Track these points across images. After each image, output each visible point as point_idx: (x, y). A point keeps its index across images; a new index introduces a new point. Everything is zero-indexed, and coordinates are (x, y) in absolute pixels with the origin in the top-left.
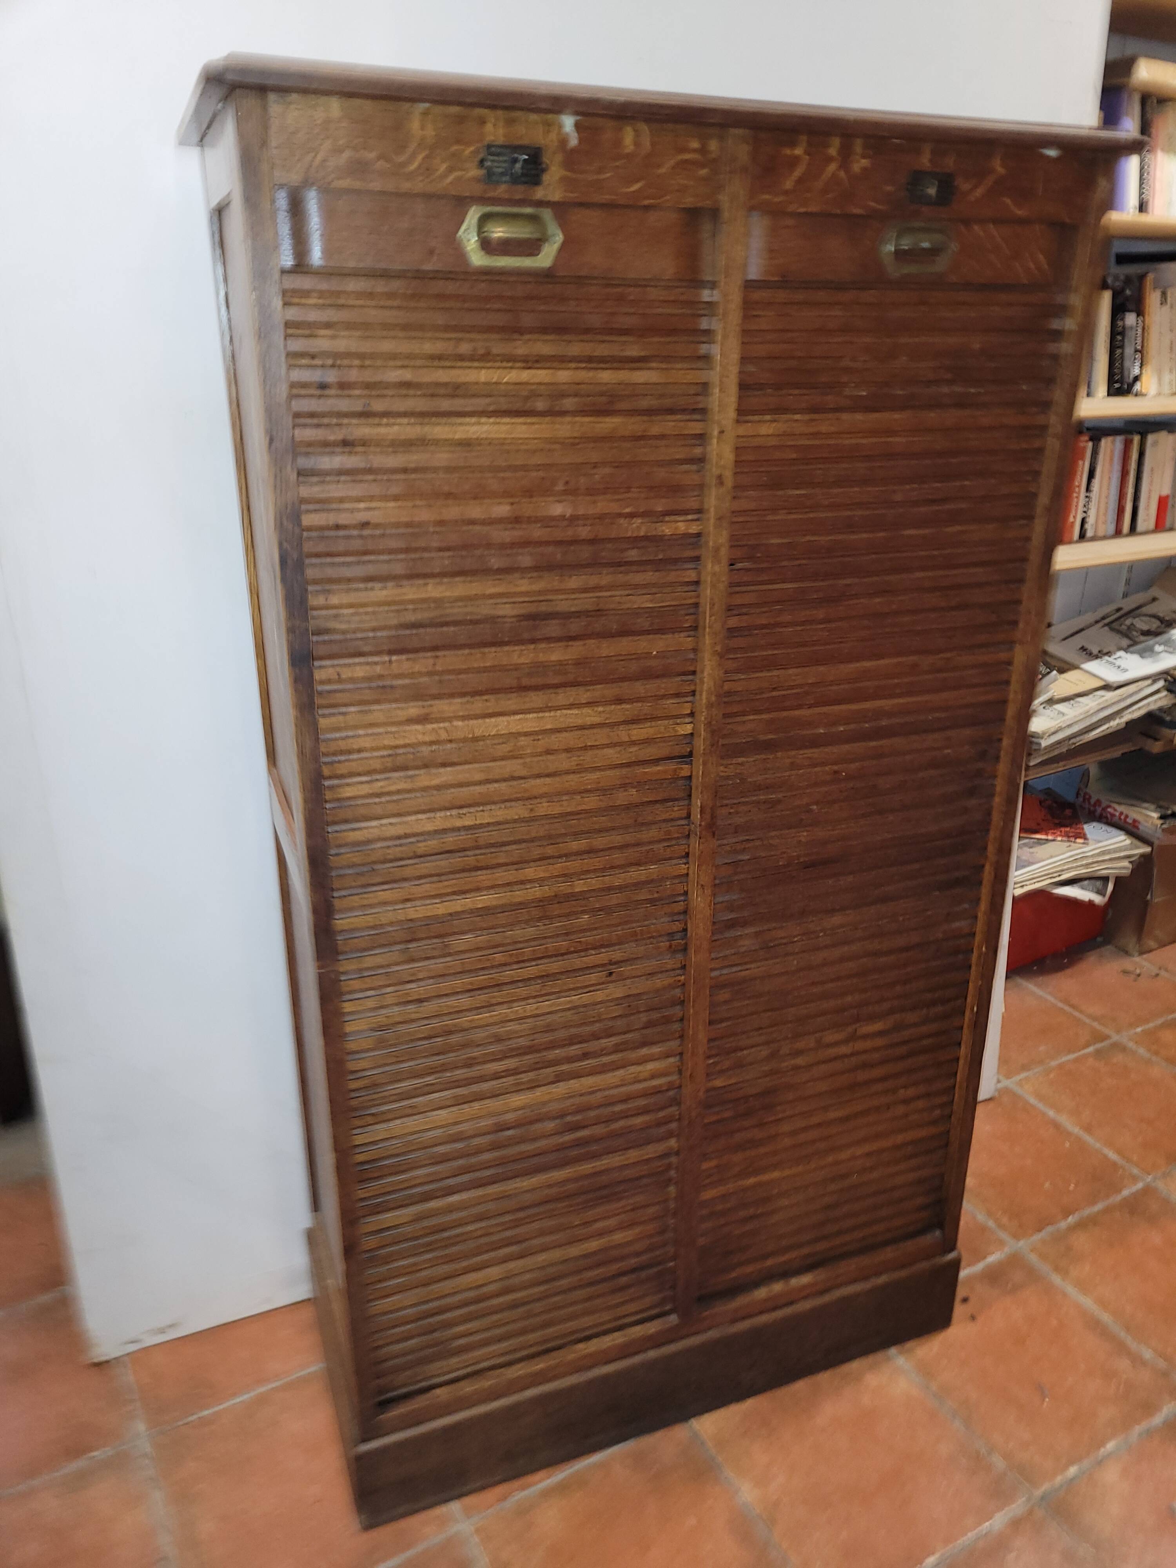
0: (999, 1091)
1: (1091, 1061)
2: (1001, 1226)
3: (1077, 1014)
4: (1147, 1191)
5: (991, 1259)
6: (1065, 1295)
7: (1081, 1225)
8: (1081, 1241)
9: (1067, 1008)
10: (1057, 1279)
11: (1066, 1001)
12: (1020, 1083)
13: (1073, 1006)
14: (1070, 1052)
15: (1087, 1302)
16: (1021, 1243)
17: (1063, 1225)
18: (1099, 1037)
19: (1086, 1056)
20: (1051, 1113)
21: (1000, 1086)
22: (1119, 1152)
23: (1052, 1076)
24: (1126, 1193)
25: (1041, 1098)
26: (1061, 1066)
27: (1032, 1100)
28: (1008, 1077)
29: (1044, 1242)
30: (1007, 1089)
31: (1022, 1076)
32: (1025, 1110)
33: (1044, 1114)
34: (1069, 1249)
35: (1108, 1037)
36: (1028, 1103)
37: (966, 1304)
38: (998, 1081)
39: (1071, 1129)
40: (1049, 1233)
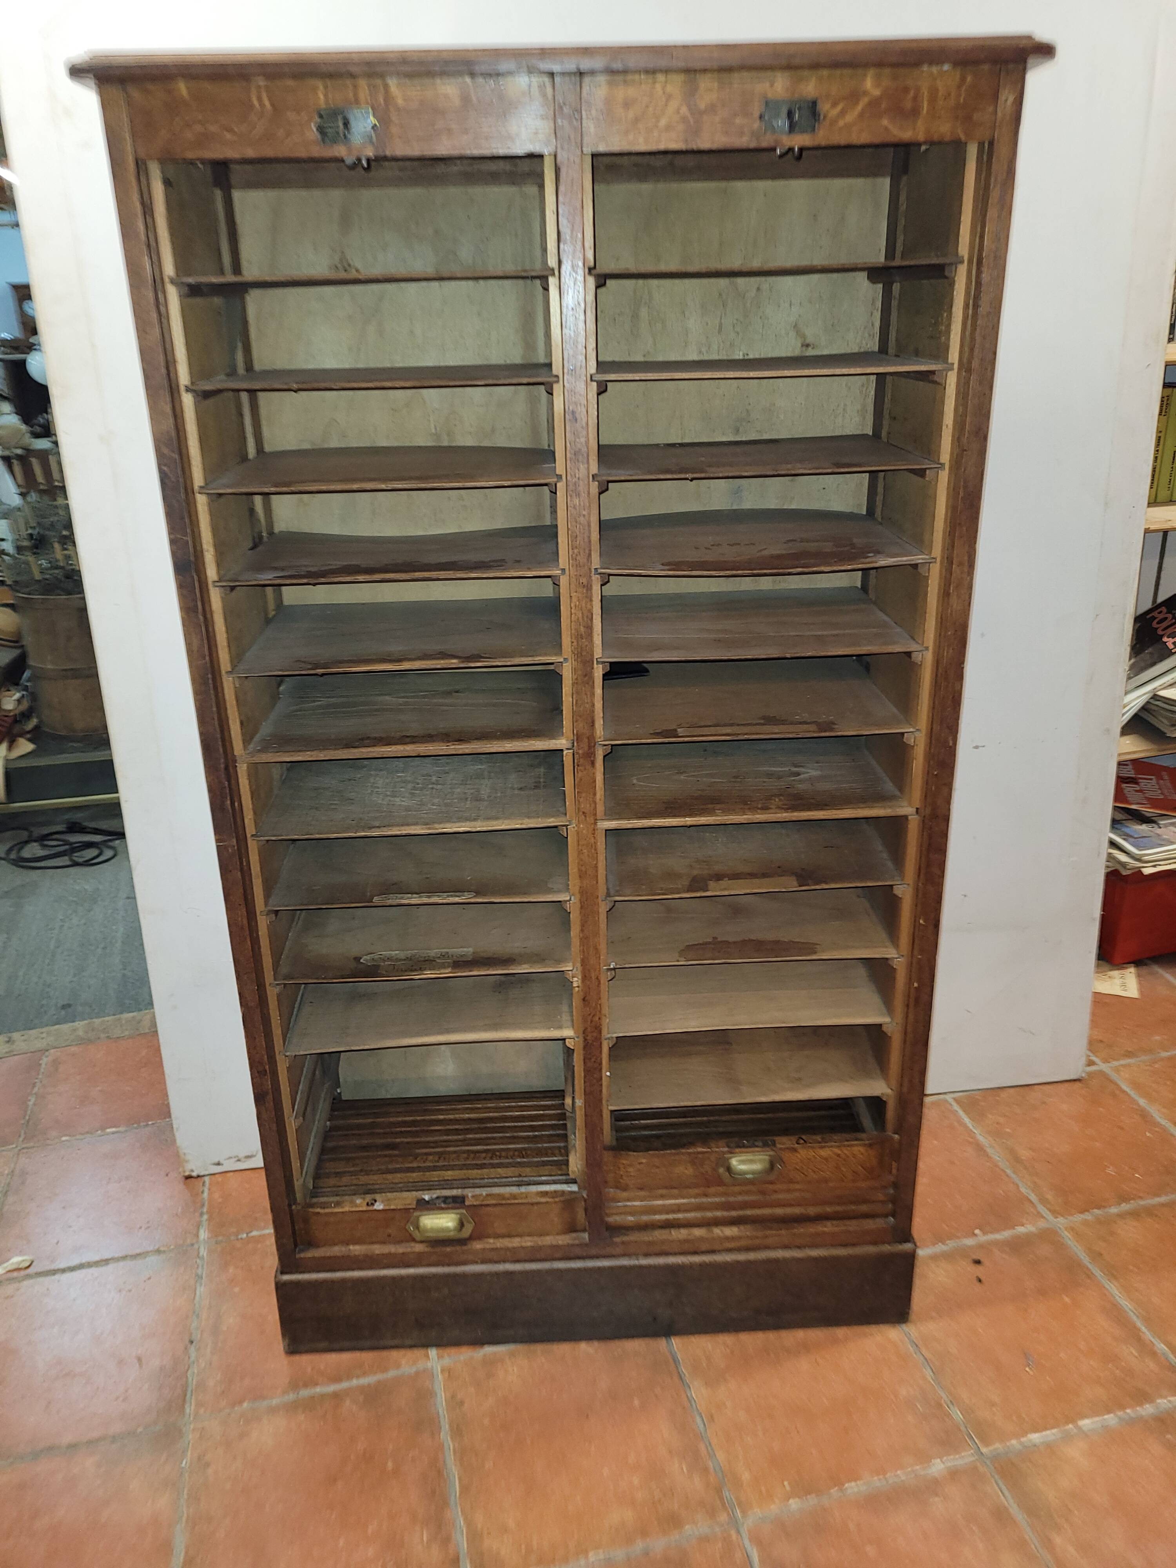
0: (1090, 1075)
2: (1043, 1201)
5: (1021, 1230)
7: (1134, 1214)
8: (1128, 1229)
12: (1117, 1070)
16: (1061, 1220)
17: (1114, 1210)
20: (1142, 1102)
21: (1092, 1068)
23: (1157, 1066)
25: (1136, 1086)
26: (1171, 1058)
27: (1125, 1087)
28: (1105, 1061)
29: (1086, 1223)
30: (1102, 1073)
31: (1122, 1062)
32: (1114, 1095)
33: (1134, 1101)
34: (1112, 1233)
36: (1119, 1089)
37: (977, 1266)
38: (1090, 1063)
39: (1158, 1120)
40: (1095, 1215)
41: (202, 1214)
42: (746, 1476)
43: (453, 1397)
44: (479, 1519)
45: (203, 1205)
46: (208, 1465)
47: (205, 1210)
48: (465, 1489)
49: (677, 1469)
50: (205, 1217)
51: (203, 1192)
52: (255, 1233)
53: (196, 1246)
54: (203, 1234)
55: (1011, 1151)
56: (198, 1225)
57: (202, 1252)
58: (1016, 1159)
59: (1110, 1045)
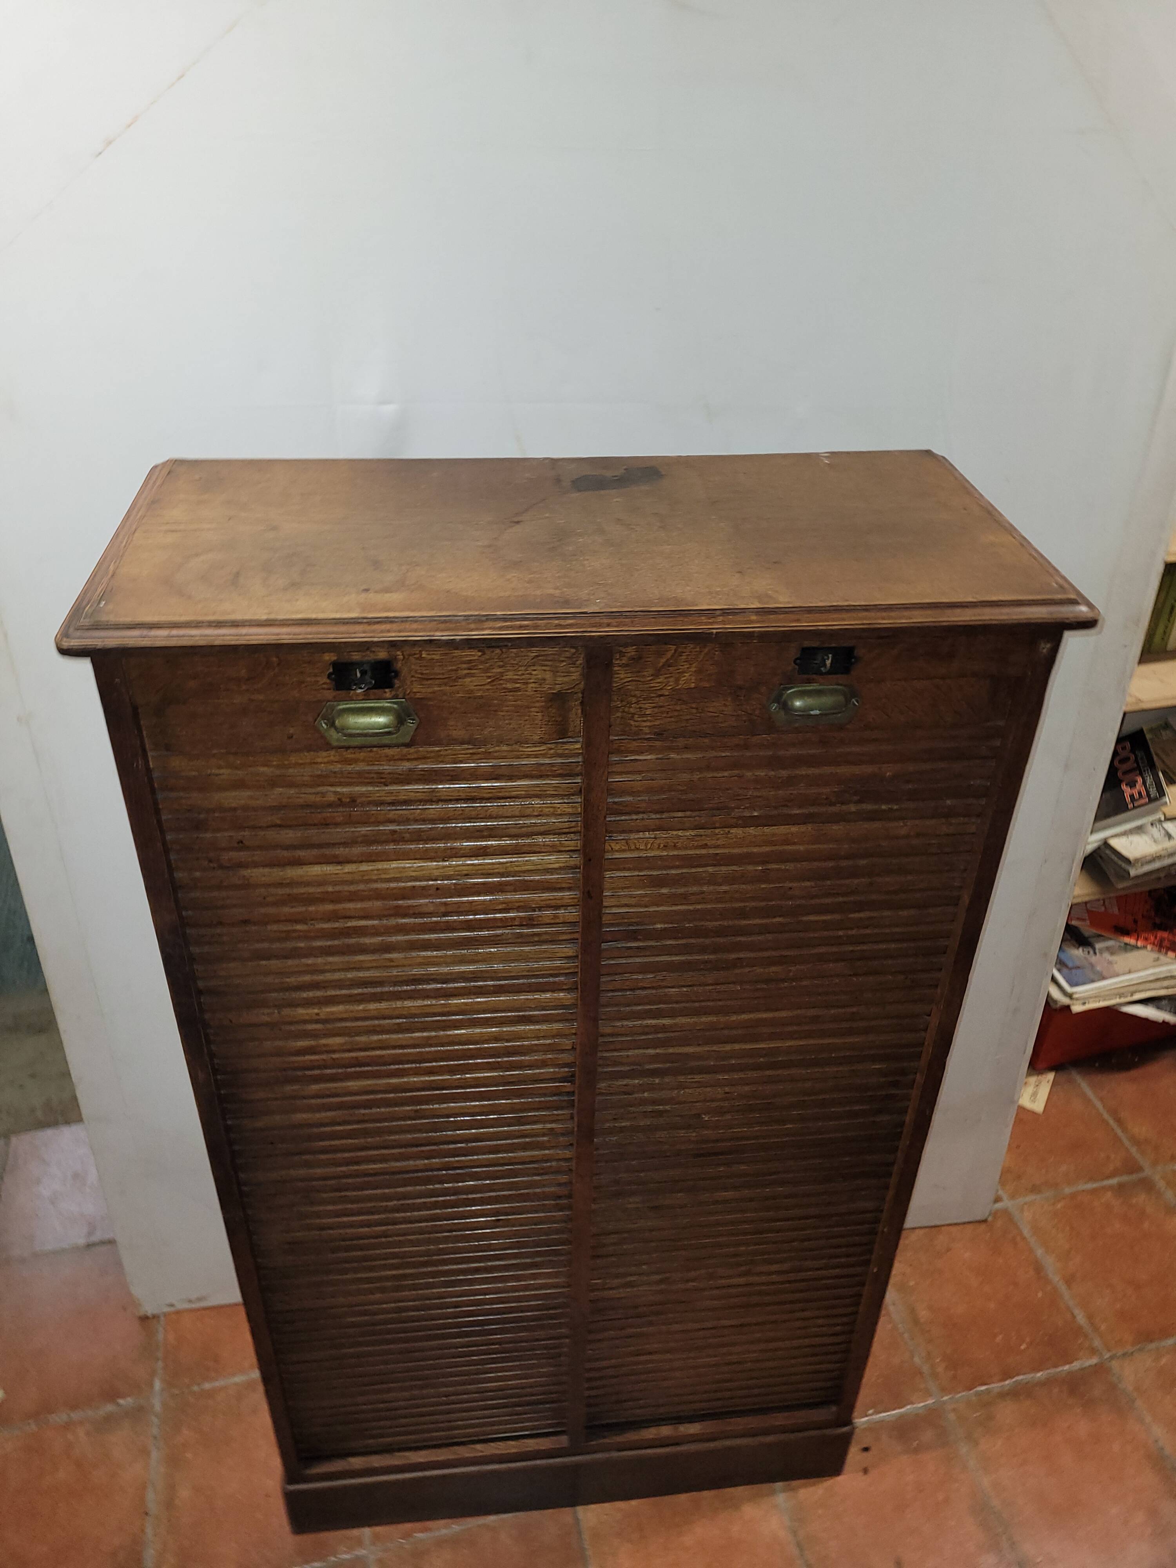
0: (995, 1214)
1: (1109, 1194)
2: (934, 1375)
3: (1119, 1132)
4: (1099, 1370)
5: (909, 1408)
6: (964, 1468)
7: (1014, 1394)
8: (1007, 1412)
9: (1111, 1122)
10: (964, 1449)
11: (1114, 1113)
12: (1021, 1209)
13: (1119, 1121)
14: (1092, 1179)
15: (985, 1482)
16: (947, 1398)
17: (996, 1386)
18: (1132, 1167)
19: (1105, 1189)
20: (1040, 1252)
21: (998, 1205)
22: (1090, 1317)
23: (1059, 1206)
24: (1076, 1365)
25: (1036, 1230)
26: (1073, 1196)
27: (1026, 1232)
28: (1012, 1197)
29: (969, 1403)
30: (1005, 1212)
31: (1028, 1199)
32: (1014, 1242)
33: (1031, 1251)
34: (990, 1418)
35: (1140, 1169)
36: (1021, 1234)
37: (865, 1454)
38: (997, 1200)
39: (1051, 1276)
40: (978, 1394)
41: (157, 1359)
45: (158, 1349)
47: (160, 1354)
50: (160, 1364)
51: (158, 1332)
52: (206, 1386)
53: (152, 1401)
54: (157, 1385)
55: (912, 1311)
56: (153, 1374)
57: (158, 1407)
58: (916, 1321)
59: (1019, 1177)
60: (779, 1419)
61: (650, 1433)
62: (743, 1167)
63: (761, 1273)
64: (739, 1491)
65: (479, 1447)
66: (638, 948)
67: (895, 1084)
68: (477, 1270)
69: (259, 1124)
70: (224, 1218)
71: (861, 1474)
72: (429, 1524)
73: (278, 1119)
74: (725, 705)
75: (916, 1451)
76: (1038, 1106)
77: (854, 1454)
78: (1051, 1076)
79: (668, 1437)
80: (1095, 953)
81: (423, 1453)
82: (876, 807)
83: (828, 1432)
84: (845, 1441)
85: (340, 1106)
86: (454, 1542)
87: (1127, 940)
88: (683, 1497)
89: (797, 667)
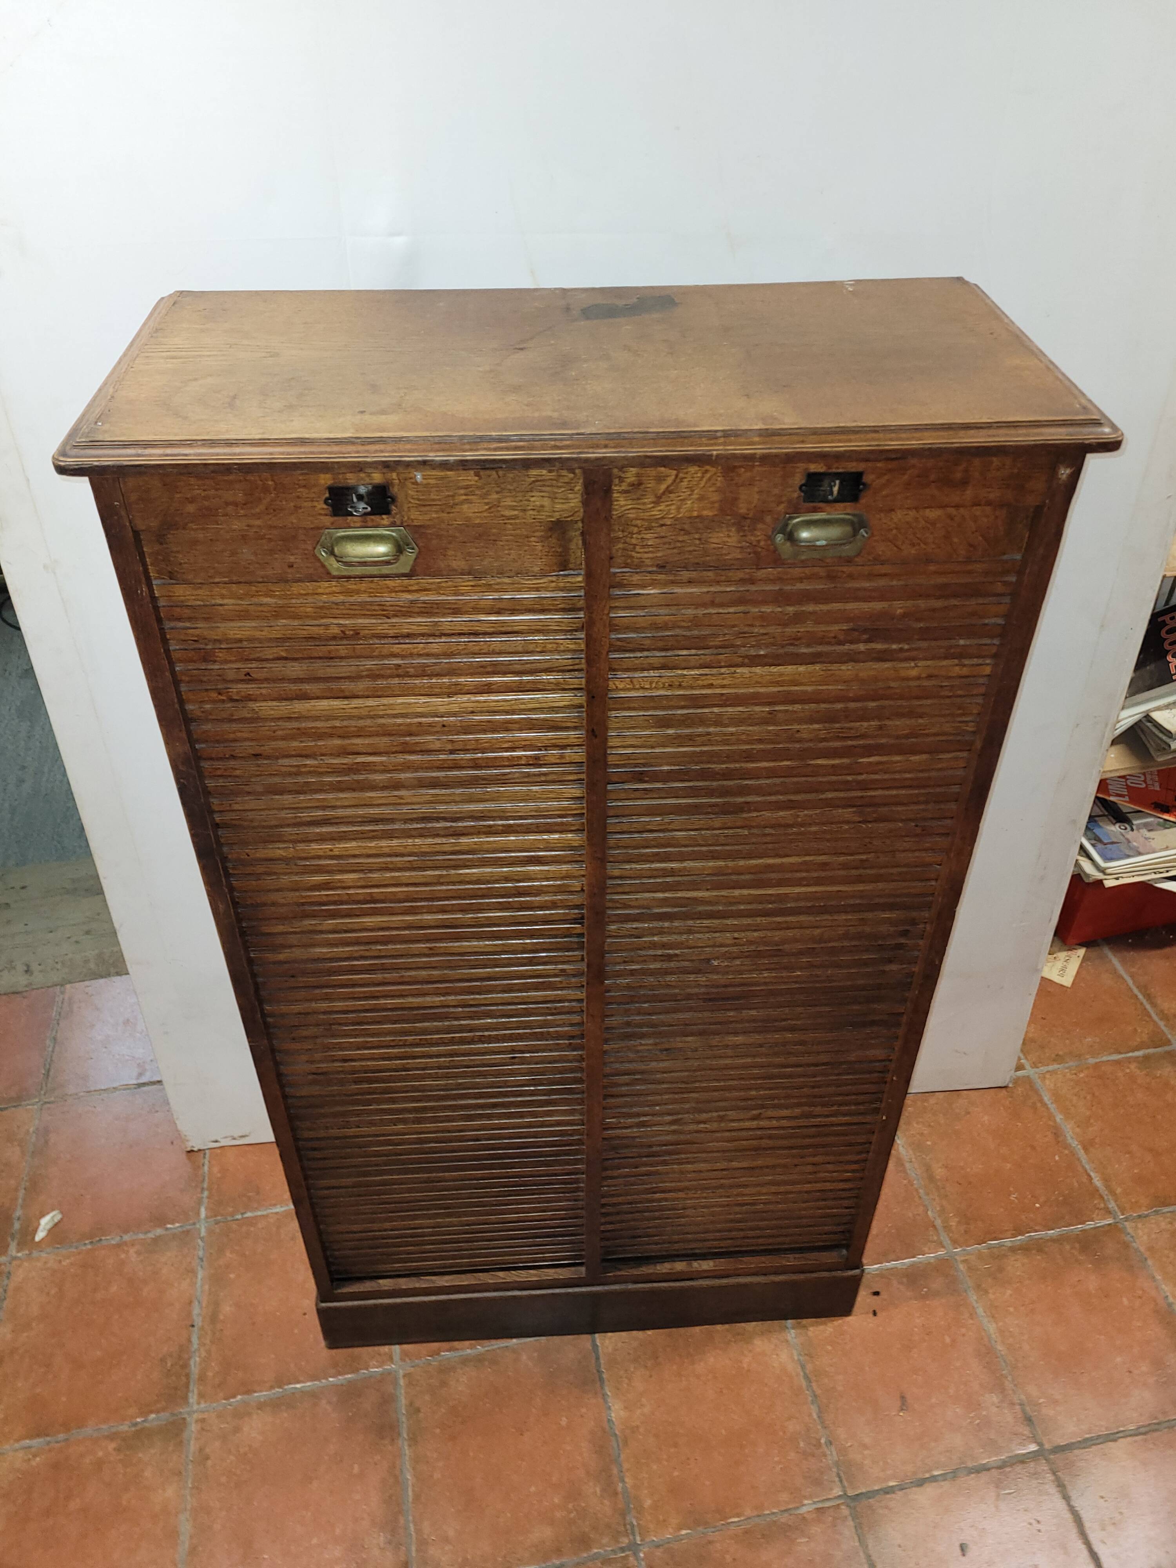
0: (1016, 1081)
1: (1133, 1066)
2: (947, 1228)
3: (1148, 1007)
4: (1113, 1229)
5: (920, 1259)
6: (973, 1315)
7: (1025, 1249)
8: (1016, 1265)
9: (1140, 997)
10: (973, 1297)
11: (1143, 989)
12: (1043, 1077)
13: (1148, 997)
14: (1117, 1051)
15: (991, 1328)
17: (1008, 1242)
18: (1159, 1040)
19: (1129, 1060)
20: (1059, 1118)
21: (1020, 1073)
22: (1106, 1180)
23: (1082, 1075)
24: (1090, 1225)
25: (1057, 1097)
26: (1097, 1066)
27: (1046, 1099)
28: (1035, 1065)
29: (980, 1256)
30: (1028, 1080)
31: (1050, 1068)
32: (1034, 1107)
33: (1051, 1117)
34: (1001, 1270)
35: (1168, 1042)
36: (1041, 1101)
37: (875, 1297)
38: (1019, 1067)
39: (1070, 1140)
40: (990, 1248)
41: (203, 1189)
42: (648, 1503)
43: (411, 1404)
44: (426, 1526)
45: (203, 1181)
46: (207, 1458)
47: (205, 1185)
48: (417, 1498)
49: (592, 1489)
50: (206, 1193)
51: (203, 1165)
52: (249, 1214)
53: (198, 1226)
54: (203, 1212)
55: (928, 1169)
56: (199, 1202)
57: (203, 1233)
58: (931, 1178)
59: (1042, 1047)
60: (790, 1260)
61: (664, 1268)
62: (753, 1012)
63: (770, 1118)
64: (750, 1326)
65: (501, 1274)
66: (645, 789)
67: (905, 933)
68: (495, 1106)
69: (281, 957)
70: (251, 1047)
71: (871, 1315)
72: (456, 1344)
73: (298, 953)
74: (729, 536)
75: (924, 1297)
76: (1067, 980)
77: (863, 1297)
78: (1082, 952)
79: (682, 1272)
80: (1132, 830)
81: (447, 1278)
82: (885, 646)
83: (839, 1273)
84: (854, 1284)
85: (357, 942)
86: (479, 1360)
87: (1166, 817)
88: (697, 1329)
89: (802, 494)
